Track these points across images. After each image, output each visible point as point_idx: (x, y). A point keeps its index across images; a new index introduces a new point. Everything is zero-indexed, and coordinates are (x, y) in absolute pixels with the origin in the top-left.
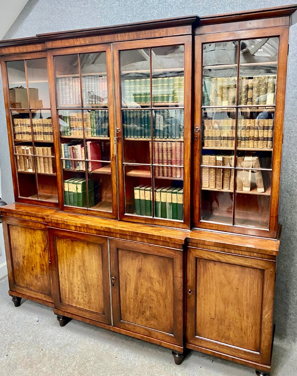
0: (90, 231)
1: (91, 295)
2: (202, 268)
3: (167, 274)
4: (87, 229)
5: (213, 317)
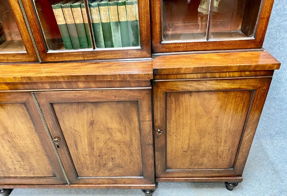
1: (31, 163)
2: (174, 103)
3: (130, 121)
5: (186, 150)
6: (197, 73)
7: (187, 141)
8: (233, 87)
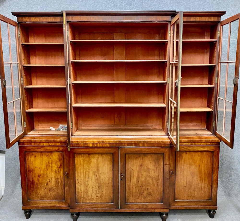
0: (105, 145)
1: (102, 191)
2: (179, 157)
3: (159, 164)
4: (102, 144)
5: (185, 186)
6: (189, 142)
7: (186, 180)
8: (204, 150)
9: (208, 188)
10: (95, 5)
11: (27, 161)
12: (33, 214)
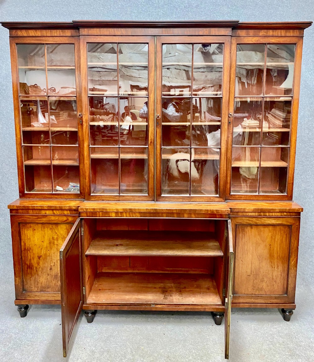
2: (241, 233)
4: (129, 213)
5: (249, 274)
6: (255, 212)
7: (250, 266)
9: (282, 277)
10: (122, 15)
11: (22, 235)
12: (31, 310)
